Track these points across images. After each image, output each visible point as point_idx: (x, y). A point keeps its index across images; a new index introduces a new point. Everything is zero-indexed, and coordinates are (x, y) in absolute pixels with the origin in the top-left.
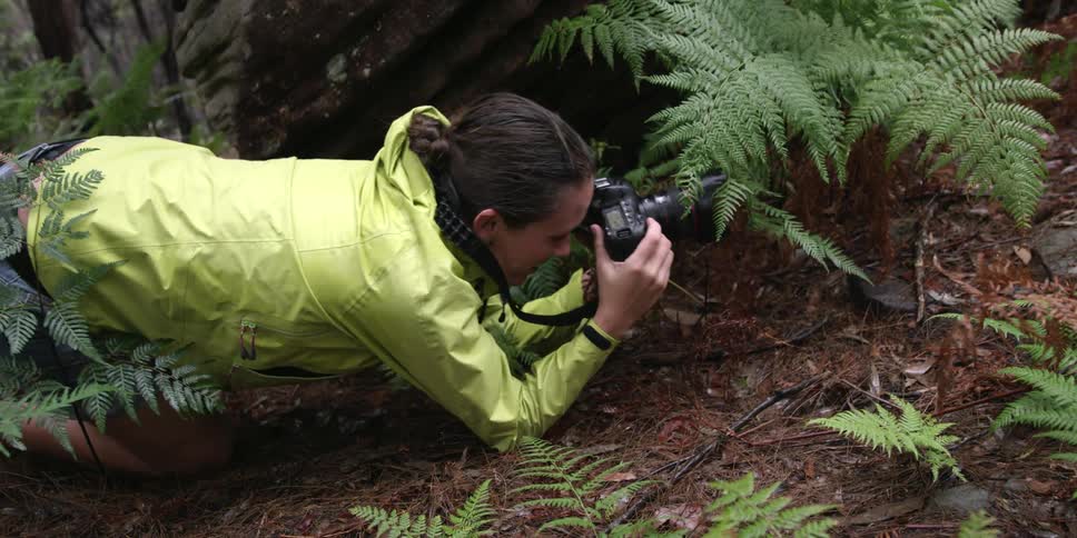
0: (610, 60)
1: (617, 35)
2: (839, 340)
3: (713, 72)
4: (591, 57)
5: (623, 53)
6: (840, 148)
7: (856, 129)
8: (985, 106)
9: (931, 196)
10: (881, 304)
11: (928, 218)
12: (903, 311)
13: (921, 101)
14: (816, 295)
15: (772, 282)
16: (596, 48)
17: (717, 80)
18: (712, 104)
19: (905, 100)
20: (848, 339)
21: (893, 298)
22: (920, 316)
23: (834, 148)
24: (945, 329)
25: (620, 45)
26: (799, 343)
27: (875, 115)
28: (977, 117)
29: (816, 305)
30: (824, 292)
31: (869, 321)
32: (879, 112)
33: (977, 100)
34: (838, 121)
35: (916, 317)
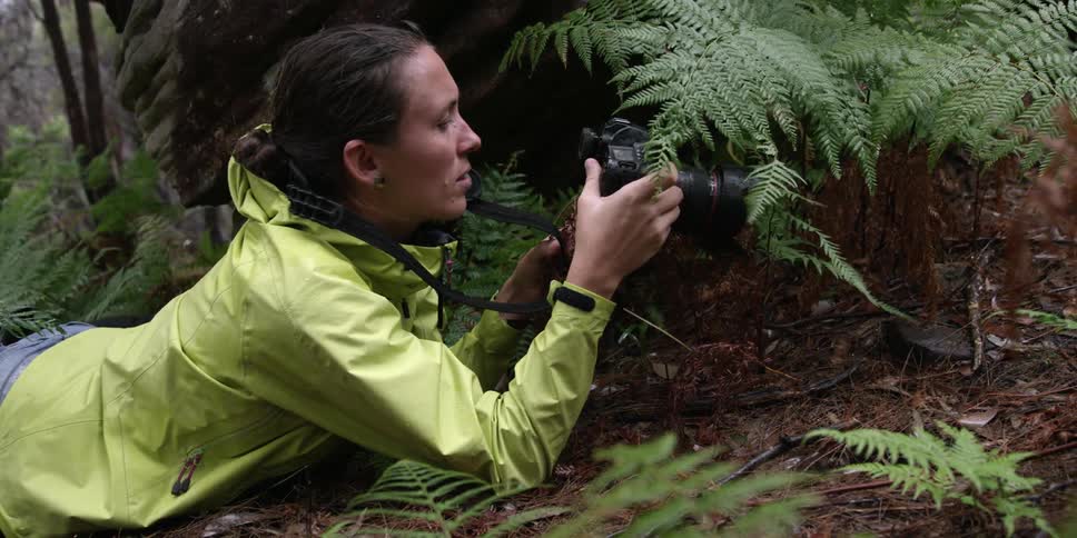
0: (588, 62)
1: (596, 37)
2: (872, 391)
3: (698, 30)
4: (565, 60)
5: (603, 57)
6: (865, 143)
7: (888, 120)
8: (1052, 81)
9: (987, 241)
10: (926, 350)
11: (983, 264)
12: (954, 359)
13: (968, 85)
14: (842, 346)
15: (789, 335)
16: (572, 52)
17: (704, 41)
18: (695, 64)
19: (949, 86)
20: (882, 391)
21: (942, 342)
22: (978, 362)
23: (857, 144)
24: (1012, 377)
25: (600, 46)
26: (818, 396)
27: (910, 102)
28: (1043, 93)
29: (842, 357)
30: (853, 343)
31: (911, 371)
32: (916, 101)
33: (1042, 75)
34: (862, 113)
35: (972, 365)
